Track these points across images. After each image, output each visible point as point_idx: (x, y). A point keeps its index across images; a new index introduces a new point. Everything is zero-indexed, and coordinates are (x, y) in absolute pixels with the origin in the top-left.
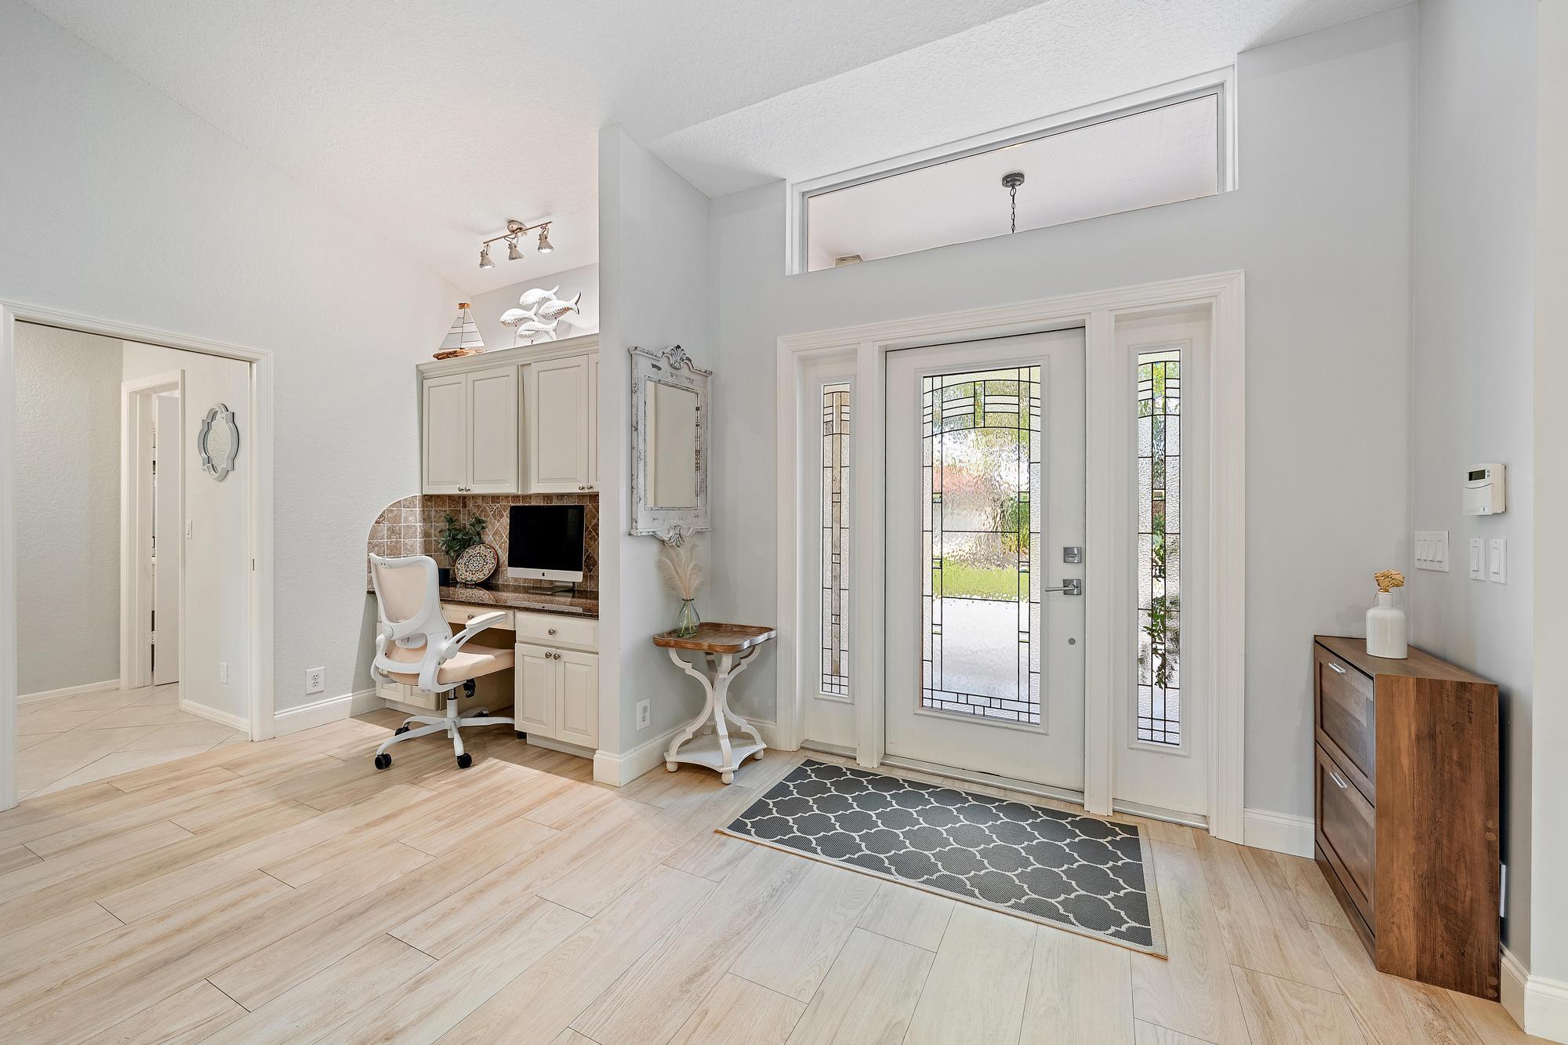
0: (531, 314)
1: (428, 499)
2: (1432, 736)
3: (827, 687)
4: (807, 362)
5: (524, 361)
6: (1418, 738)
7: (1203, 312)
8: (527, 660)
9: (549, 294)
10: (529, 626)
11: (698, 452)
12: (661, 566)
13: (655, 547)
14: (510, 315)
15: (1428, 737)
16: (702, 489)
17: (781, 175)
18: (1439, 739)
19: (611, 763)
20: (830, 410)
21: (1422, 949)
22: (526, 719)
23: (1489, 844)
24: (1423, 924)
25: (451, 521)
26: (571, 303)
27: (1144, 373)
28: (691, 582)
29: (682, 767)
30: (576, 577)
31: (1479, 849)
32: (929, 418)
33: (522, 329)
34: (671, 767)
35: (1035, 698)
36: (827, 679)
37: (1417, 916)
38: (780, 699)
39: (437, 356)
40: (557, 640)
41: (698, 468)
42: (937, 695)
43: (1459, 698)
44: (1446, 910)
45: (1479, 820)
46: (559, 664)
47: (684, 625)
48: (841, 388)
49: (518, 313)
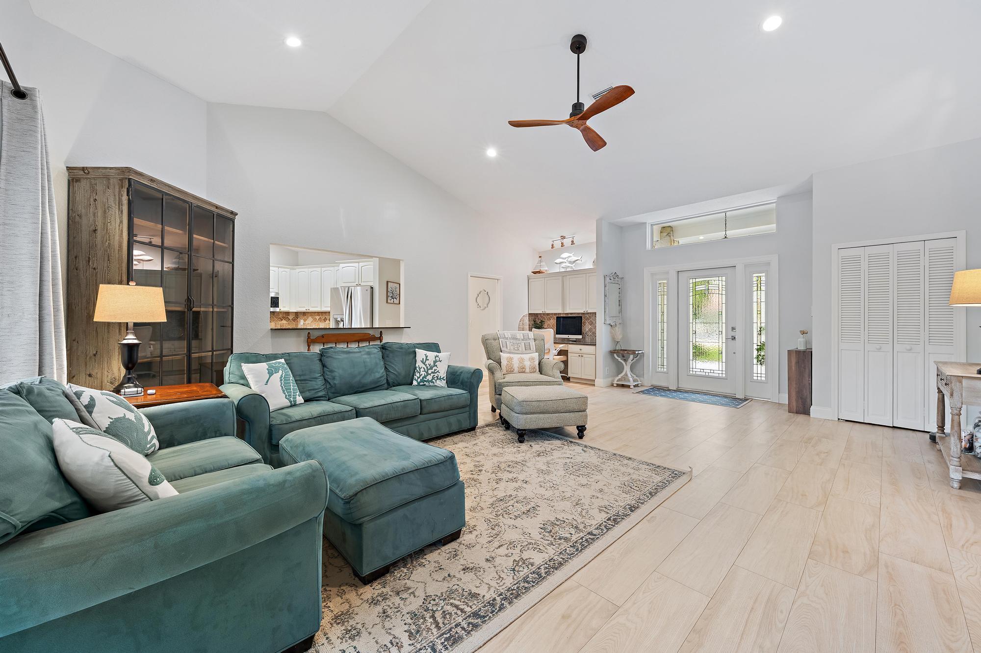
0: (565, 261)
1: (530, 314)
2: (798, 362)
3: (660, 369)
4: (653, 275)
5: (564, 275)
6: (796, 363)
7: (768, 264)
8: (571, 358)
9: (571, 255)
10: (572, 348)
11: (619, 301)
12: (611, 333)
13: (610, 327)
14: (558, 261)
15: (797, 363)
16: (620, 311)
17: (644, 221)
18: (800, 363)
19: (599, 382)
20: (660, 288)
21: (797, 407)
22: (572, 373)
23: (809, 383)
24: (797, 401)
25: (535, 321)
26: (579, 258)
27: (755, 279)
28: (619, 337)
29: (618, 385)
30: (580, 337)
31: (807, 384)
32: (692, 291)
33: (563, 265)
34: (615, 385)
35: (724, 369)
36: (660, 366)
37: (796, 400)
38: (645, 371)
39: (533, 272)
40: (582, 352)
41: (619, 305)
42: (694, 370)
43: (804, 354)
44: (801, 398)
45: (807, 379)
46: (583, 358)
47: (617, 349)
48: (664, 282)
49: (561, 260)
